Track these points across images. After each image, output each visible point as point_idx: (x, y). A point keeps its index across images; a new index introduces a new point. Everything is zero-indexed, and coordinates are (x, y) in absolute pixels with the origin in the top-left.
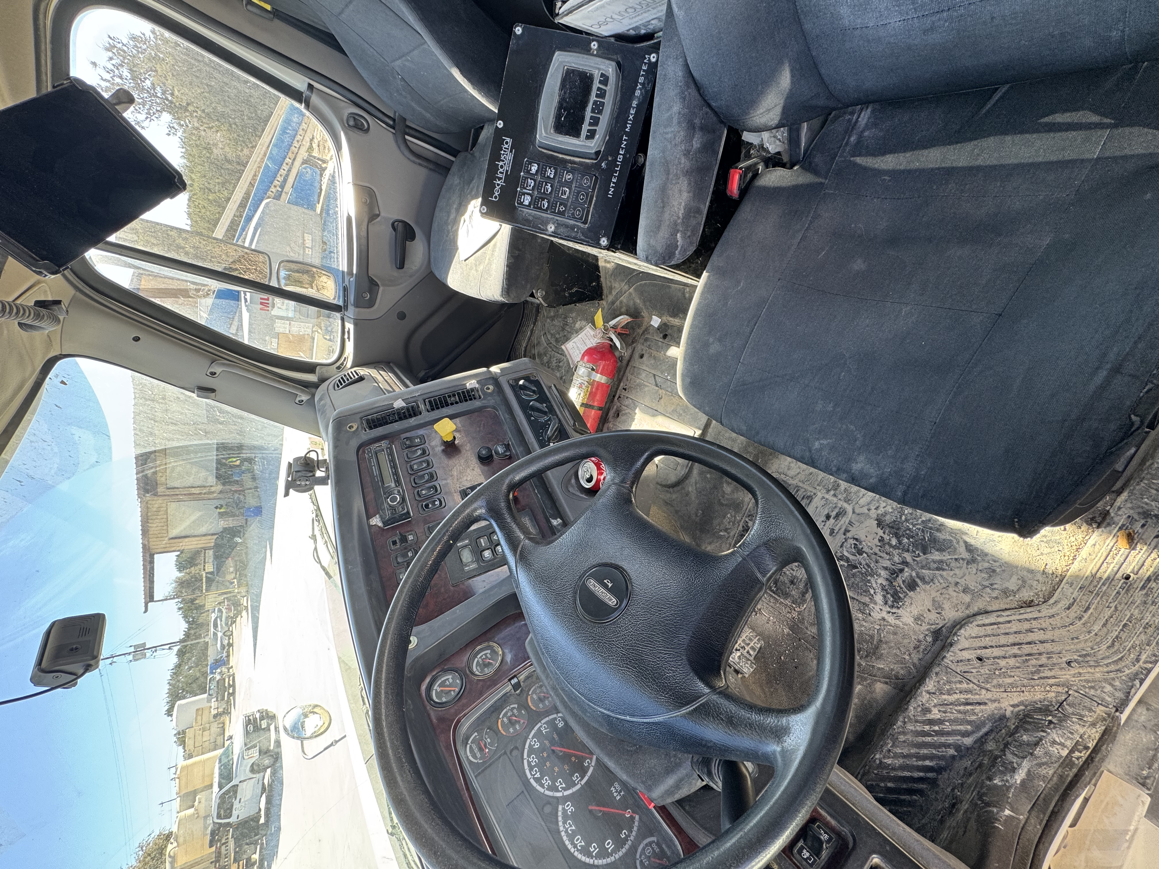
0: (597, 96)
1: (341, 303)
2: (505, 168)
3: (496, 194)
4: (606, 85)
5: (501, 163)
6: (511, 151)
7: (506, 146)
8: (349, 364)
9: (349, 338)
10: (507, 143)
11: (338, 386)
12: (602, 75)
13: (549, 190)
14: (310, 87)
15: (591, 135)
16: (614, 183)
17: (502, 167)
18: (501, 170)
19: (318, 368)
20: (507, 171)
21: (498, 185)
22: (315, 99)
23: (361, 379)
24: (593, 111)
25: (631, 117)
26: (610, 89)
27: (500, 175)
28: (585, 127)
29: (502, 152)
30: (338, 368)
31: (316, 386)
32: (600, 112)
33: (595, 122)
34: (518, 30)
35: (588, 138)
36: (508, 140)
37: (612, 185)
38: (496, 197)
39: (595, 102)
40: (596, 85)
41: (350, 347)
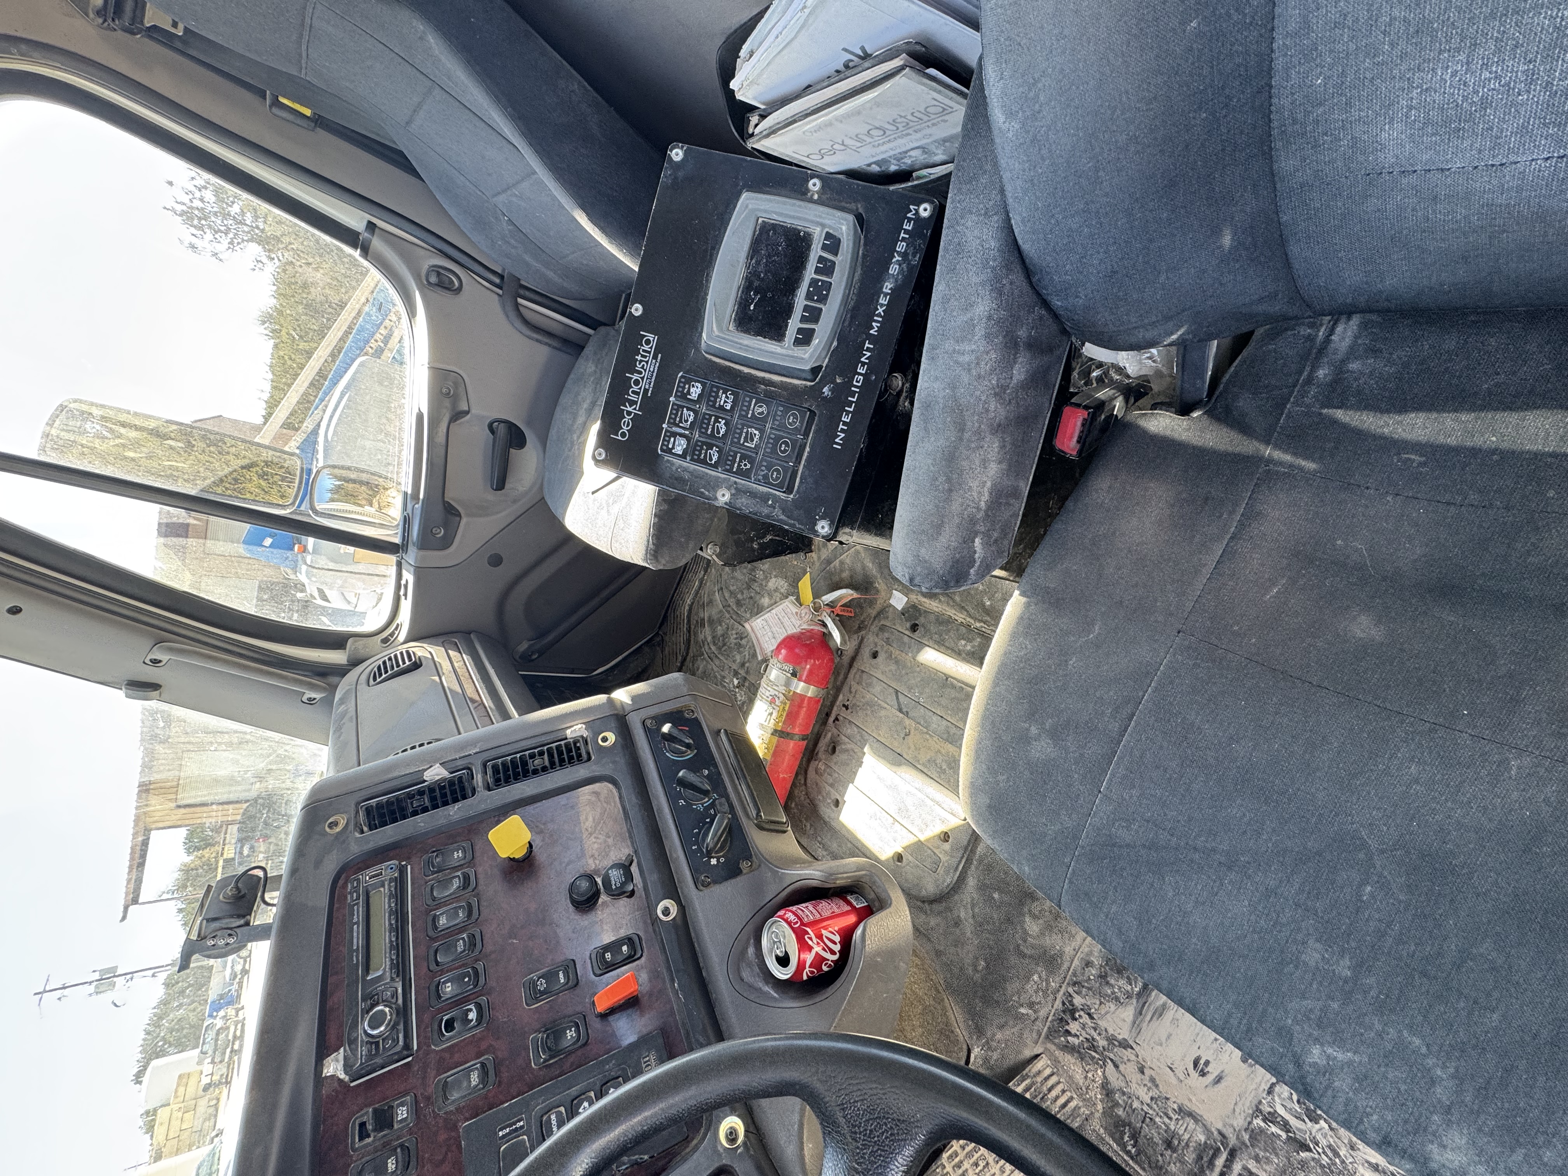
0: (818, 271)
1: (397, 540)
2: (643, 385)
3: (625, 429)
4: (836, 254)
5: (635, 377)
6: (655, 357)
7: (646, 348)
8: (402, 637)
9: (405, 595)
10: (648, 342)
11: (375, 679)
12: (828, 236)
13: (722, 432)
14: (371, 226)
15: (805, 338)
16: (845, 423)
17: (637, 383)
18: (635, 388)
19: (350, 641)
20: (646, 391)
21: (629, 413)
22: (377, 244)
23: (416, 666)
24: (809, 296)
25: (880, 310)
26: (843, 260)
27: (633, 397)
28: (794, 324)
29: (639, 358)
30: (385, 641)
31: (341, 671)
32: (823, 299)
33: (813, 315)
34: (677, 154)
35: (798, 342)
36: (651, 337)
37: (841, 426)
38: (623, 435)
39: (813, 282)
40: (816, 252)
41: (406, 606)
